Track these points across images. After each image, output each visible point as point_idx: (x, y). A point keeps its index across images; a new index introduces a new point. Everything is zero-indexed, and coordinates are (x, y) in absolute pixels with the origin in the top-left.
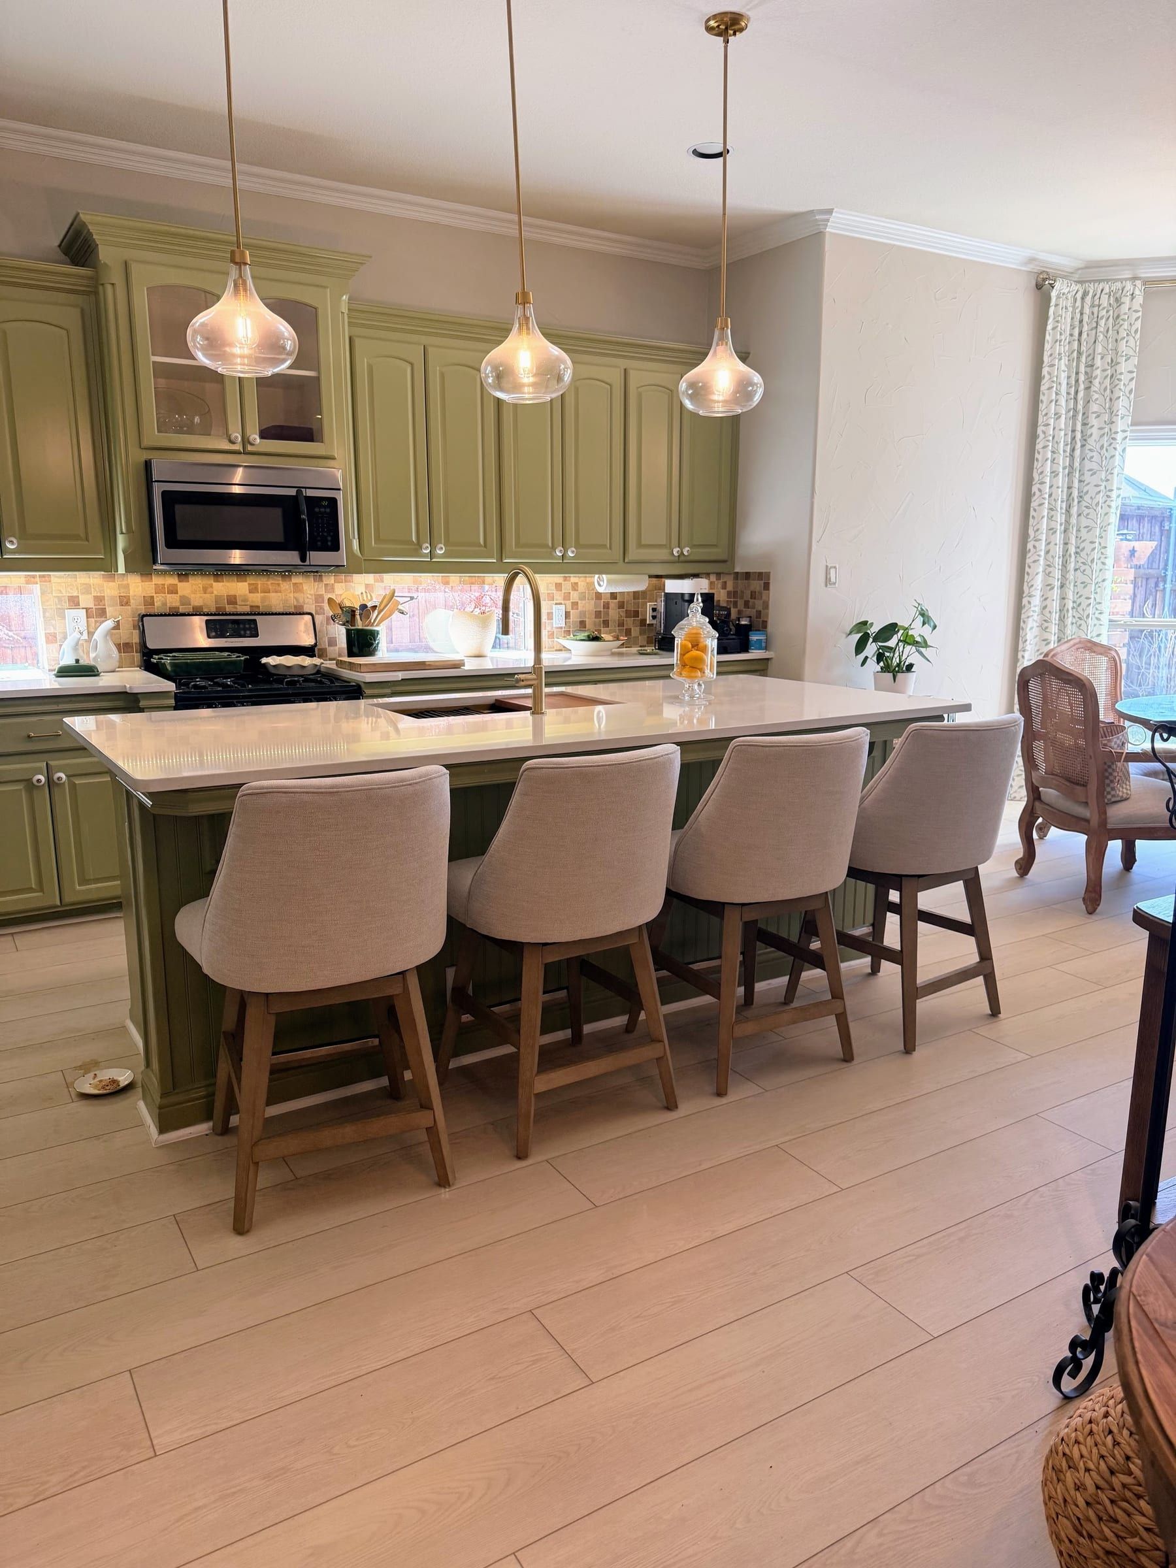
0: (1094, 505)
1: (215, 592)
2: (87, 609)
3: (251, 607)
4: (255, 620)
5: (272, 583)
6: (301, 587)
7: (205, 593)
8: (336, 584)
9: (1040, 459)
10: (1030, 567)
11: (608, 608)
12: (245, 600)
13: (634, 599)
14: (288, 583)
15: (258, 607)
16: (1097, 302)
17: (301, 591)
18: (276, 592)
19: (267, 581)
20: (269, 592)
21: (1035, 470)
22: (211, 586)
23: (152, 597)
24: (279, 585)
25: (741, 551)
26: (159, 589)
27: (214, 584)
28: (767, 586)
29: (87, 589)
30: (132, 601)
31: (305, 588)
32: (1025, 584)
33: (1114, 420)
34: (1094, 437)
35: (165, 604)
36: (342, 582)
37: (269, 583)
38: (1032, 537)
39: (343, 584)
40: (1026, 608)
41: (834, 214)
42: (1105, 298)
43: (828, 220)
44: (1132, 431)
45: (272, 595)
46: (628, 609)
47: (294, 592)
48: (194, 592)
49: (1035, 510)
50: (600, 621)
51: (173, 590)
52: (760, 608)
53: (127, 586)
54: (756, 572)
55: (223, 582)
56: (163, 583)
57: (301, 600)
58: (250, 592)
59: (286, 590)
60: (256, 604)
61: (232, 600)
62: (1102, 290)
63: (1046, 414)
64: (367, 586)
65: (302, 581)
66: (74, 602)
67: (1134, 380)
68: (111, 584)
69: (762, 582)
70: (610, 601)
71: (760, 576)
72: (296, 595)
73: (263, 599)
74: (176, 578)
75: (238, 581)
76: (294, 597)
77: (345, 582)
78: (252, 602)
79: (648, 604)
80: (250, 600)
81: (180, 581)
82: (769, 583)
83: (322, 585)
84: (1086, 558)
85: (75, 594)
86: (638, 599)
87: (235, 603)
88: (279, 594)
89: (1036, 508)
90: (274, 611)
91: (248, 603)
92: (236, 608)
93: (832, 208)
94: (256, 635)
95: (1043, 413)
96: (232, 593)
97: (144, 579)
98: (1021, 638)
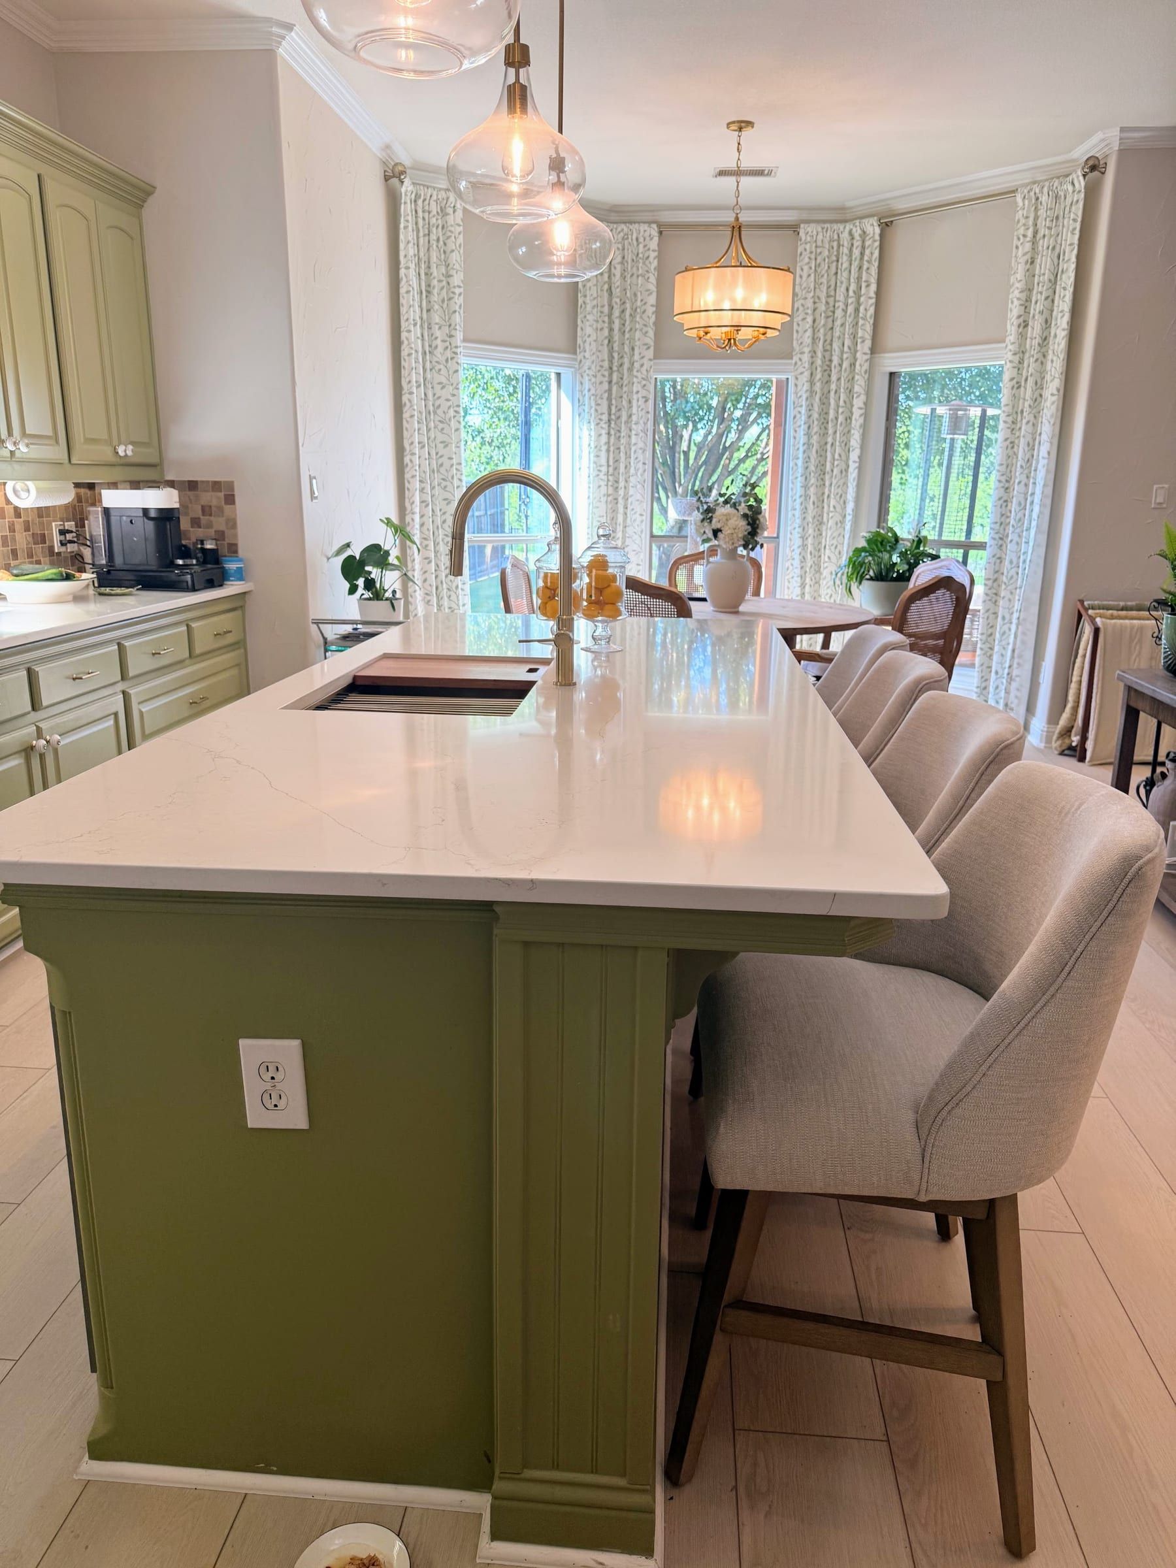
0: (447, 420)
9: (406, 366)
10: (409, 482)
11: (14, 531)
13: (39, 517)
16: (427, 208)
21: (403, 379)
25: (173, 453)
28: (230, 499)
32: (407, 500)
33: (453, 333)
34: (440, 349)
38: (408, 451)
40: (410, 526)
41: (293, 34)
42: (433, 204)
43: (283, 38)
44: (465, 348)
46: (35, 532)
49: (407, 422)
50: (8, 551)
52: (222, 527)
54: (208, 482)
62: (431, 196)
63: (407, 320)
67: (462, 296)
69: (222, 495)
70: (15, 520)
71: (216, 486)
79: (53, 524)
82: (233, 495)
84: (446, 474)
86: (43, 517)
89: (408, 419)
93: (293, 23)
95: (405, 318)
98: (409, 558)
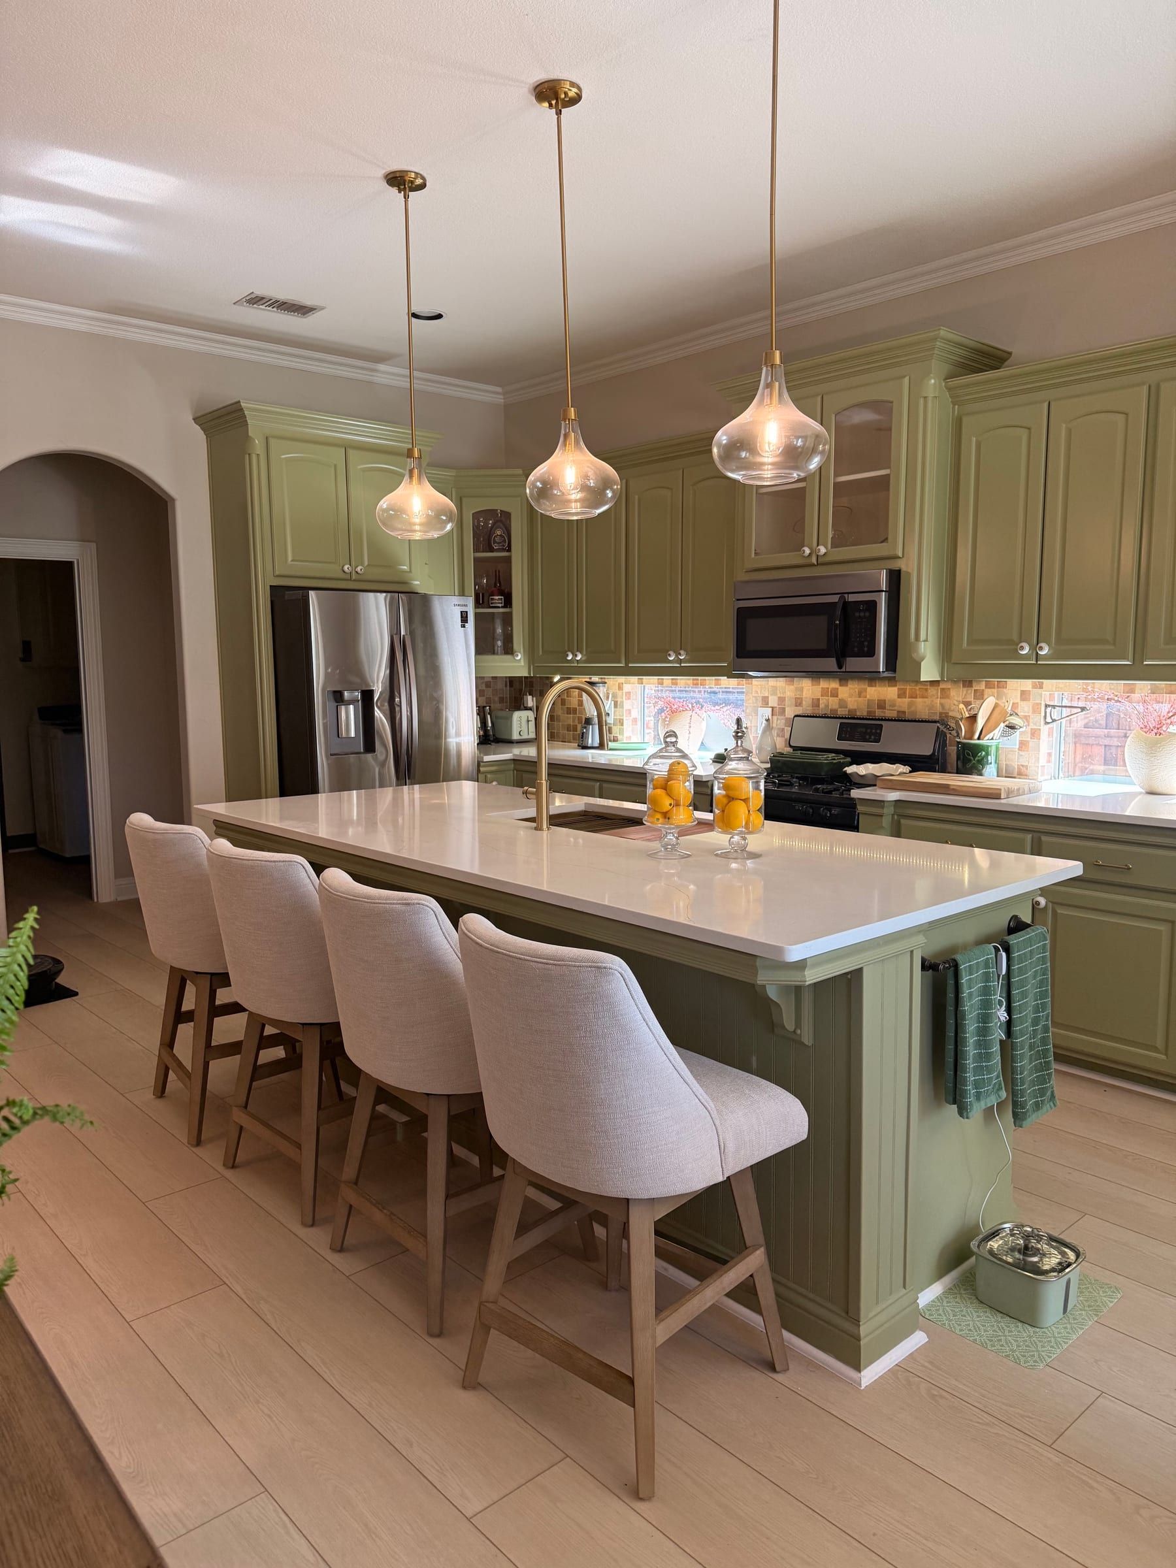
1: (868, 697)
2: (773, 708)
3: (898, 712)
4: (881, 726)
5: (920, 688)
6: (948, 693)
7: (860, 697)
8: (987, 690)
12: (894, 705)
14: (936, 688)
15: (904, 712)
17: (948, 697)
18: (923, 697)
19: (915, 686)
20: (916, 698)
22: (865, 690)
23: (819, 699)
24: (926, 690)
26: (825, 692)
27: (869, 689)
29: (774, 690)
30: (804, 703)
31: (952, 694)
35: (827, 706)
36: (994, 688)
37: (917, 688)
39: (995, 691)
45: (919, 700)
47: (940, 698)
48: (851, 696)
51: (835, 694)
53: (802, 690)
55: (876, 686)
56: (828, 687)
57: (947, 707)
58: (898, 697)
59: (933, 695)
60: (903, 710)
61: (882, 704)
64: (1023, 693)
65: (950, 687)
66: (765, 702)
68: (792, 687)
72: (943, 701)
73: (910, 705)
74: (838, 681)
75: (889, 686)
76: (940, 703)
77: (998, 687)
78: (900, 706)
80: (897, 704)
81: (840, 685)
83: (971, 692)
85: (766, 695)
87: (884, 708)
88: (926, 699)
90: (918, 717)
91: (896, 708)
92: (885, 713)
94: (877, 741)
96: (882, 698)
97: (814, 683)
